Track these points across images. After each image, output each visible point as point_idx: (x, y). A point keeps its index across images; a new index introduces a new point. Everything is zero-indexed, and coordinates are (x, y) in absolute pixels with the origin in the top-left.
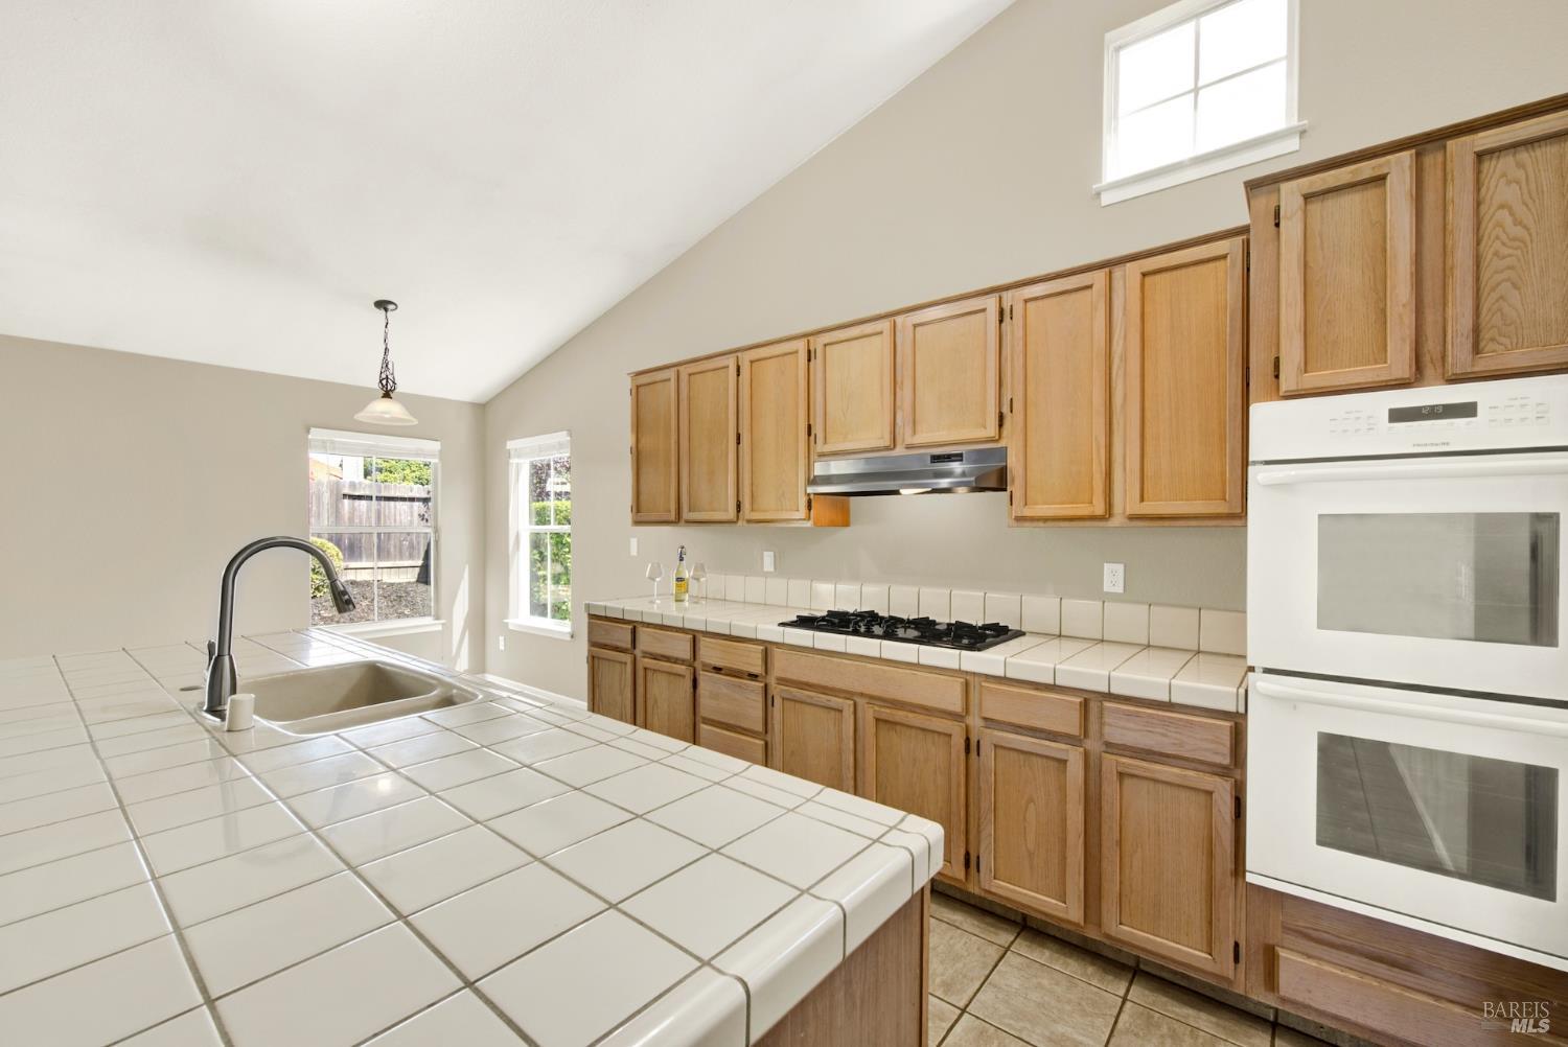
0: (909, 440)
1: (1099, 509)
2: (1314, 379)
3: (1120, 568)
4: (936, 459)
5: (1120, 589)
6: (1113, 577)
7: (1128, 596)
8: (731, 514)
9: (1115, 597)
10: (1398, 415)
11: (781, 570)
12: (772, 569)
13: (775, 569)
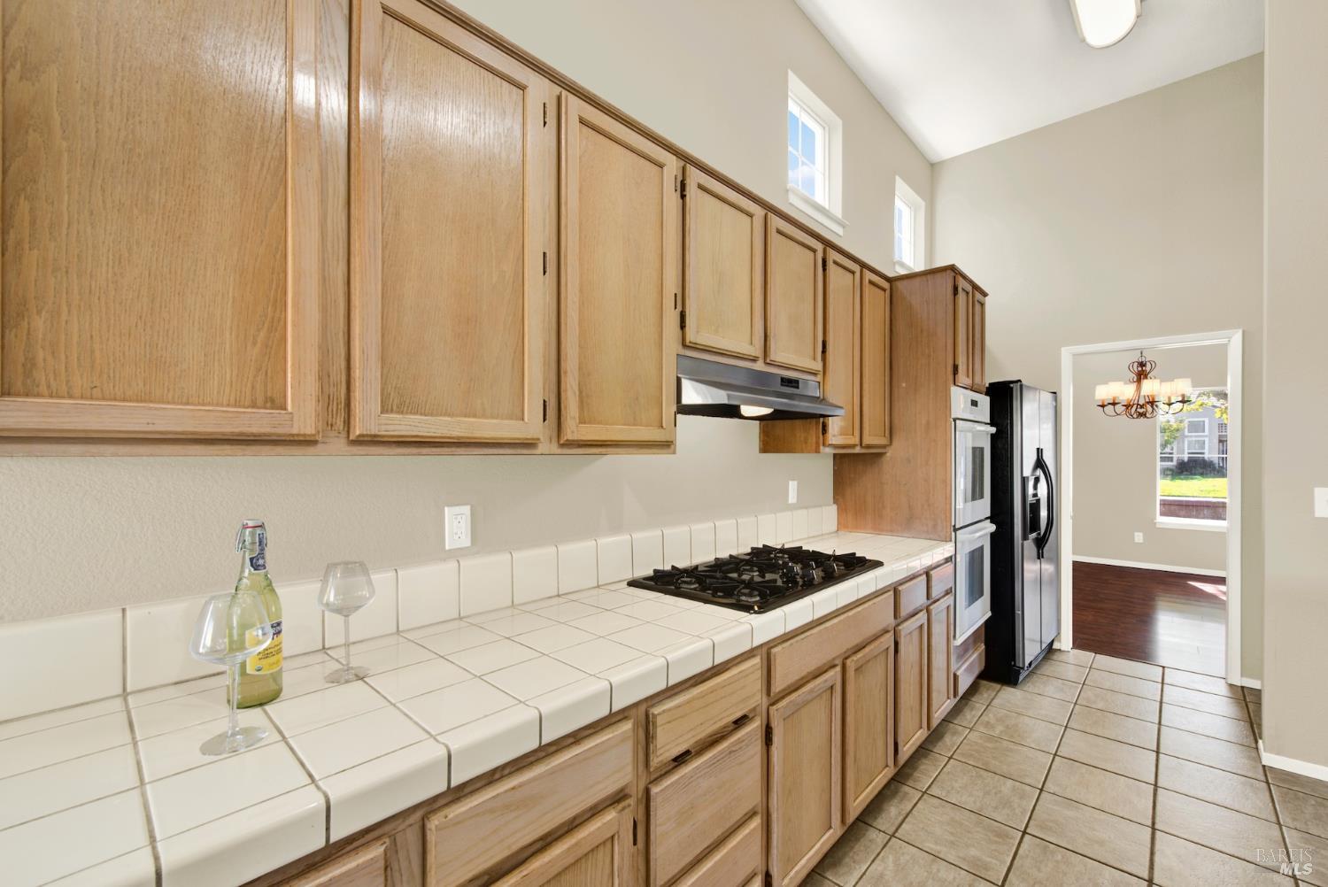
0: (770, 354)
1: (858, 440)
2: (962, 381)
4: (783, 382)
5: (795, 500)
6: (793, 491)
7: (800, 502)
8: (532, 425)
9: (794, 507)
10: (972, 403)
11: (482, 540)
12: (466, 542)
13: (469, 538)
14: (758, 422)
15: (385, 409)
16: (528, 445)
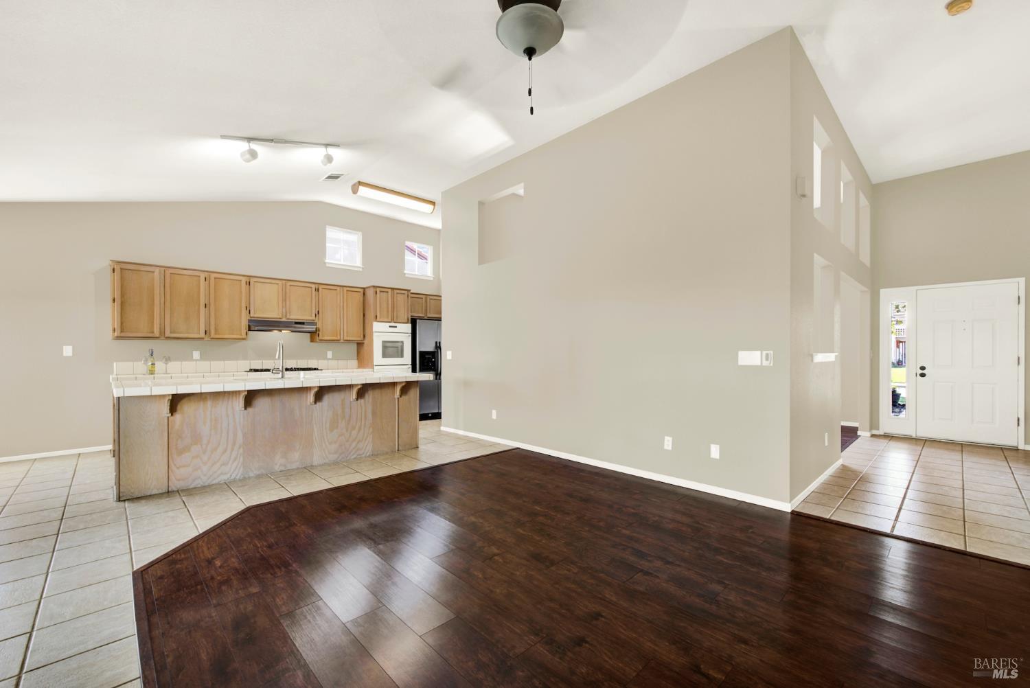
0: (288, 317)
1: (339, 338)
2: (381, 320)
3: (331, 352)
4: (296, 323)
5: (331, 357)
6: (330, 354)
7: (334, 358)
8: (202, 335)
9: (330, 359)
10: (390, 327)
11: (203, 358)
12: (199, 358)
13: (201, 357)
14: (309, 334)
15: (171, 333)
16: (203, 339)
